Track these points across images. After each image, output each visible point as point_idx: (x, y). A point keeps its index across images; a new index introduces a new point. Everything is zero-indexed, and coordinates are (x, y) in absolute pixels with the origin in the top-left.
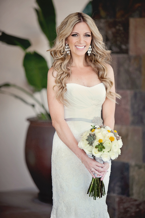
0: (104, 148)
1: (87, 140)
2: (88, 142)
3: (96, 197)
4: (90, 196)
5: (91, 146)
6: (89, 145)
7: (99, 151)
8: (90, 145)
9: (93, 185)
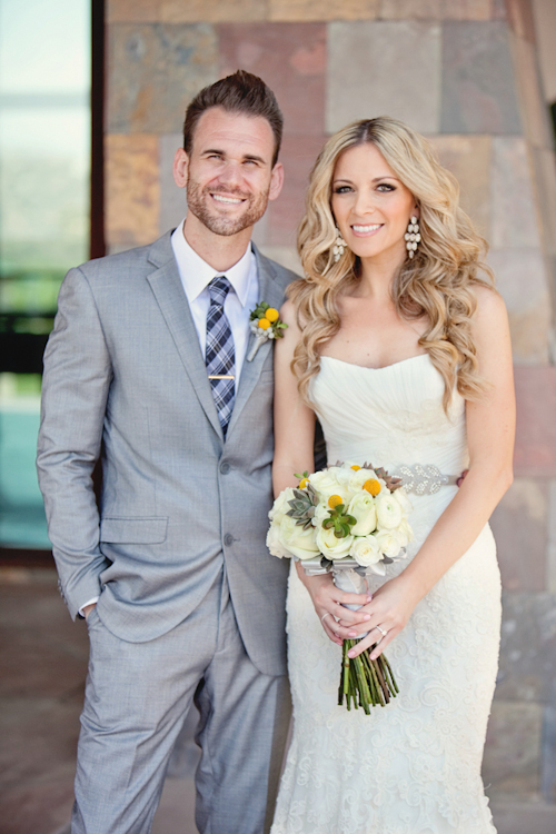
0: (352, 521)
1: (290, 514)
2: (295, 521)
3: (371, 705)
4: (349, 708)
5: (311, 529)
6: (301, 528)
7: (338, 535)
8: (305, 529)
9: (350, 669)
